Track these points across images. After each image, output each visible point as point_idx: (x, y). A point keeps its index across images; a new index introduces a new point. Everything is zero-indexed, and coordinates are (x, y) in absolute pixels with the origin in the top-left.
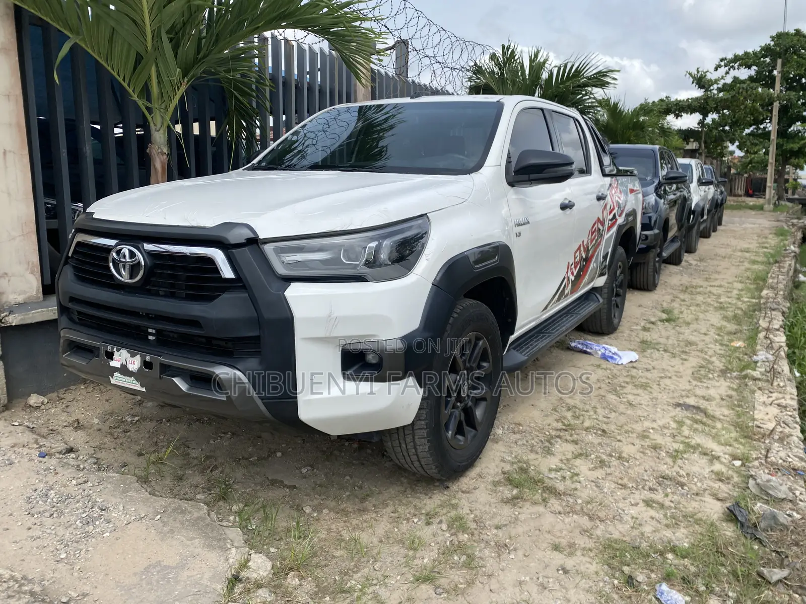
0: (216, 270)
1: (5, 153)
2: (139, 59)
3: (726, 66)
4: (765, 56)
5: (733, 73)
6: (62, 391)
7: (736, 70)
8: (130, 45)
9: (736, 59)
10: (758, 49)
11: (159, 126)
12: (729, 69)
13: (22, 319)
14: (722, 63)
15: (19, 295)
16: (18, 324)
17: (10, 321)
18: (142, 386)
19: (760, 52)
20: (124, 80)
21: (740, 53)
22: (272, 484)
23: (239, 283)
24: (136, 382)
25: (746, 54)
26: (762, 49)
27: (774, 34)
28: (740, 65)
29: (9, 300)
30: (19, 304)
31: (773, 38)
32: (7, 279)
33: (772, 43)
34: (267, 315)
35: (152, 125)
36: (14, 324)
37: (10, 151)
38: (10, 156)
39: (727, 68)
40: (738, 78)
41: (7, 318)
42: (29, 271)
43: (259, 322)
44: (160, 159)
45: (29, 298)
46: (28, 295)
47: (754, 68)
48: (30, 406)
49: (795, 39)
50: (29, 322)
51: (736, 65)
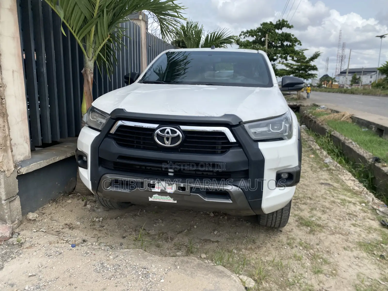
0: (226, 138)
1: (13, 72)
2: (85, 21)
3: (243, 35)
4: (259, 32)
5: (247, 39)
6: (40, 209)
7: (248, 37)
8: (82, 12)
9: (248, 32)
10: (256, 29)
11: (91, 58)
12: (245, 37)
13: (27, 170)
14: (242, 34)
15: (21, 156)
16: (25, 173)
17: (22, 171)
18: (174, 200)
19: (257, 30)
20: (75, 32)
21: (249, 30)
22: (206, 242)
23: (238, 144)
24: (170, 198)
25: (251, 30)
26: (258, 29)
27: (262, 23)
28: (249, 35)
29: (17, 159)
30: (22, 161)
31: (261, 25)
32: (16, 146)
33: (261, 27)
34: (253, 158)
35: (86, 57)
36: (24, 173)
37: (15, 71)
38: (16, 74)
39: (244, 36)
40: (249, 41)
41: (20, 170)
42: (25, 142)
43: (249, 162)
44: (91, 76)
45: (25, 157)
46: (25, 155)
47: (255, 37)
48: (30, 219)
49: (271, 25)
50: (30, 171)
51: (248, 35)
